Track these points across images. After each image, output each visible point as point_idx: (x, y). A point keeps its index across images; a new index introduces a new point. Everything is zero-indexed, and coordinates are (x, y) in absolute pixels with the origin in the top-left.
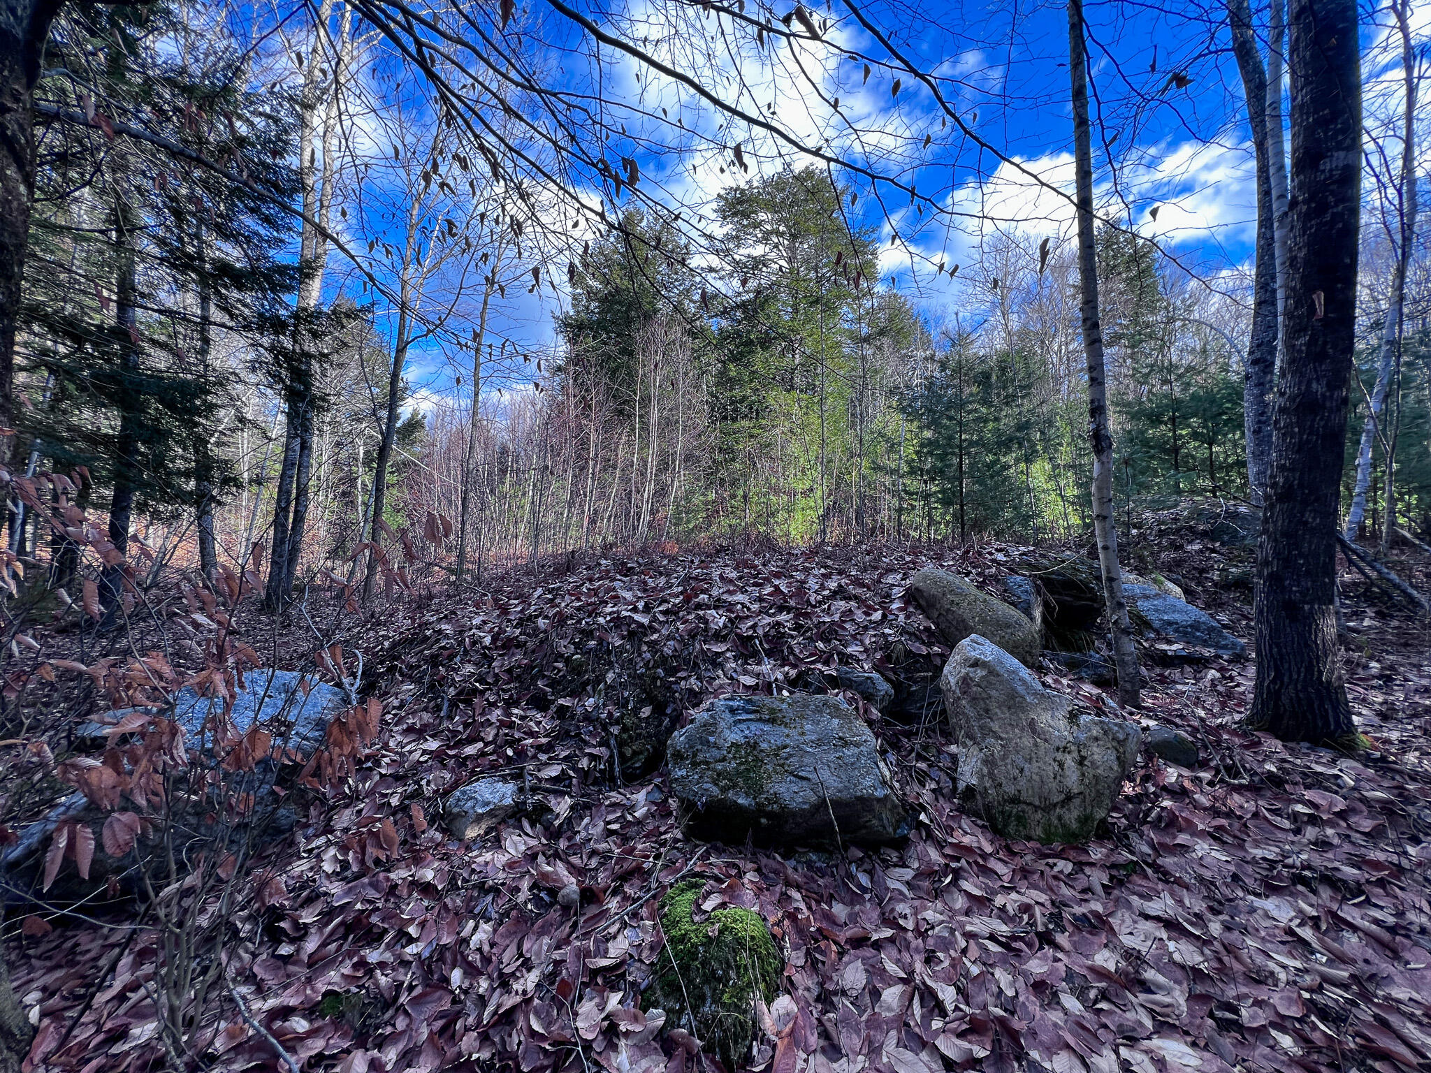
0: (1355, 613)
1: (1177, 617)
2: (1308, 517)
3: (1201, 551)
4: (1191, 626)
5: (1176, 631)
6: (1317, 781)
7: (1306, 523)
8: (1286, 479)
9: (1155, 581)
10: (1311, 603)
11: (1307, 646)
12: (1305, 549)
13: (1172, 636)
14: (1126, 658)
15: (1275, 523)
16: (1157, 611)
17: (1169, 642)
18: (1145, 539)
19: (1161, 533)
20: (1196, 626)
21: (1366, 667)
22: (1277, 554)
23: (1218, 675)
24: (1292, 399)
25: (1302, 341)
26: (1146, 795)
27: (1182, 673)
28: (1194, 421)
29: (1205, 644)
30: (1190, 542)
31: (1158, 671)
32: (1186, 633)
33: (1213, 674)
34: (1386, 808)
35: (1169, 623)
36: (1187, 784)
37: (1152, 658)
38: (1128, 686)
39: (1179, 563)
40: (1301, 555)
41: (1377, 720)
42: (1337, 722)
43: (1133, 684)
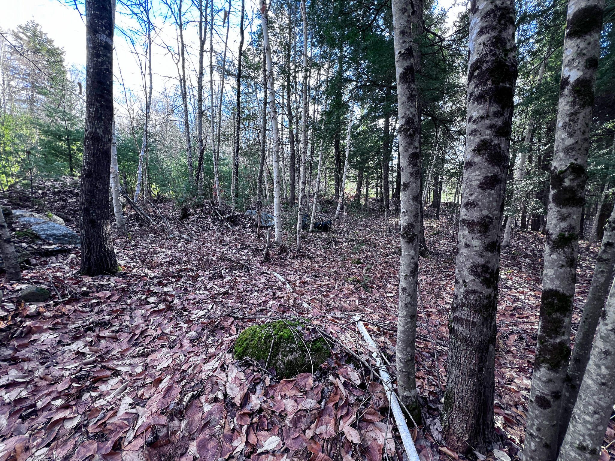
0: (133, 225)
1: (55, 232)
2: (98, 184)
3: (76, 202)
4: (62, 236)
5: (55, 239)
6: (101, 288)
7: (97, 187)
8: (89, 168)
9: (47, 216)
10: (100, 220)
11: (99, 237)
12: (97, 198)
13: (52, 241)
14: (9, 256)
15: (85, 186)
16: (43, 230)
17: (50, 244)
18: (47, 196)
19: (55, 193)
20: (65, 235)
21: (130, 243)
22: (87, 200)
23: (75, 256)
24: (90, 133)
25: (93, 109)
26: (15, 324)
27: (57, 258)
28: (78, 143)
29: (70, 243)
30: (71, 198)
31: (43, 259)
32: (59, 239)
33: (72, 256)
34: (123, 290)
35: (51, 235)
36: (41, 310)
37: (40, 254)
38: (12, 270)
39: (63, 207)
40: (96, 201)
41: (129, 261)
42: (111, 265)
43: (15, 269)
